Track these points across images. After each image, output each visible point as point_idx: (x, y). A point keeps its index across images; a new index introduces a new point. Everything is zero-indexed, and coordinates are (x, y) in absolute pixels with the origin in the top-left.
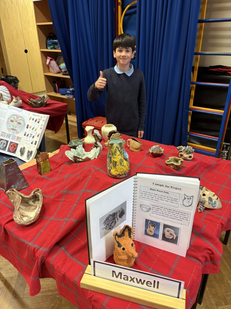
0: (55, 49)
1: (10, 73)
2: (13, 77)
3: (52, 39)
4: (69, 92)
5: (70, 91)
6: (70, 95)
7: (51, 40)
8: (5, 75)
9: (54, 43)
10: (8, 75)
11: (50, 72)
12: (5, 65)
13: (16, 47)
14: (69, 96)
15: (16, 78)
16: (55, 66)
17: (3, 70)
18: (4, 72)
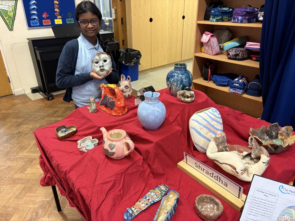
0: (223, 21)
1: (131, 45)
2: (136, 52)
3: (221, 7)
4: (237, 85)
5: (239, 84)
6: (239, 90)
7: (219, 8)
8: (125, 48)
9: (222, 13)
10: (129, 47)
11: (201, 52)
12: (127, 37)
13: (142, 15)
14: (236, 90)
15: (139, 52)
16: (215, 45)
17: (124, 43)
18: (124, 45)
